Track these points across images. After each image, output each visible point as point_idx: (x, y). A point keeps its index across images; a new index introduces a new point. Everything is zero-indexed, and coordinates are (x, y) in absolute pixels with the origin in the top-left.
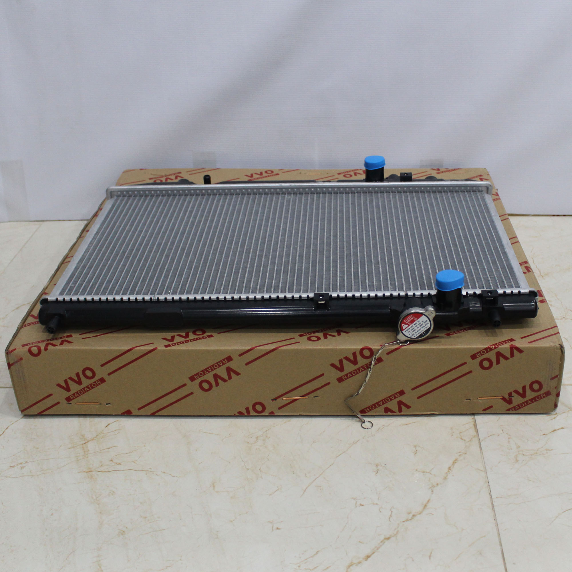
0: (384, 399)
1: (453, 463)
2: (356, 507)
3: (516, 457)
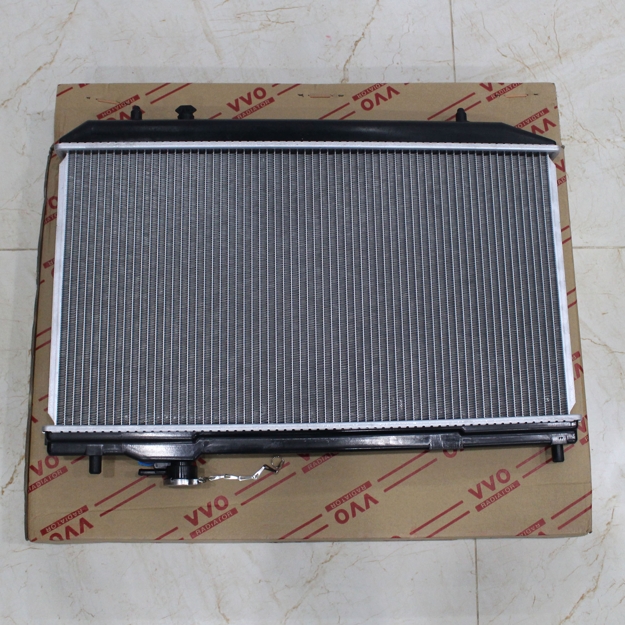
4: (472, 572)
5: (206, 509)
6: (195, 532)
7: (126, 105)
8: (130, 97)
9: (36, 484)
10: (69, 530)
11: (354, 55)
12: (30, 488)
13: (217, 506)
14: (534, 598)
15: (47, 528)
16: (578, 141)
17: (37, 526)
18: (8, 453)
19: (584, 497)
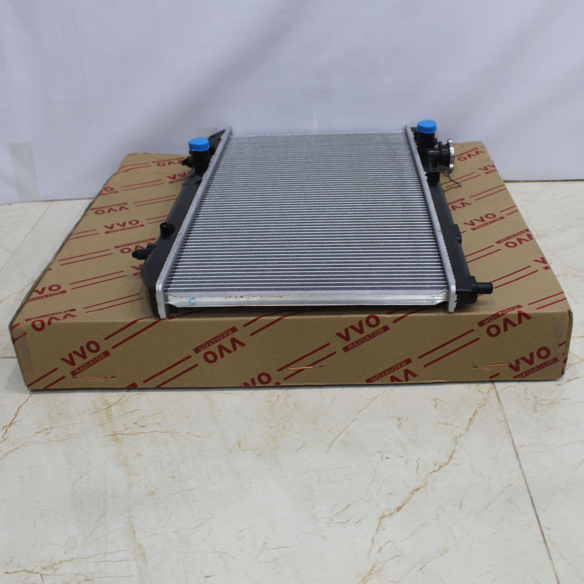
0: (391, 368)
1: (474, 414)
2: (382, 460)
3: (534, 407)
14: (462, 506)
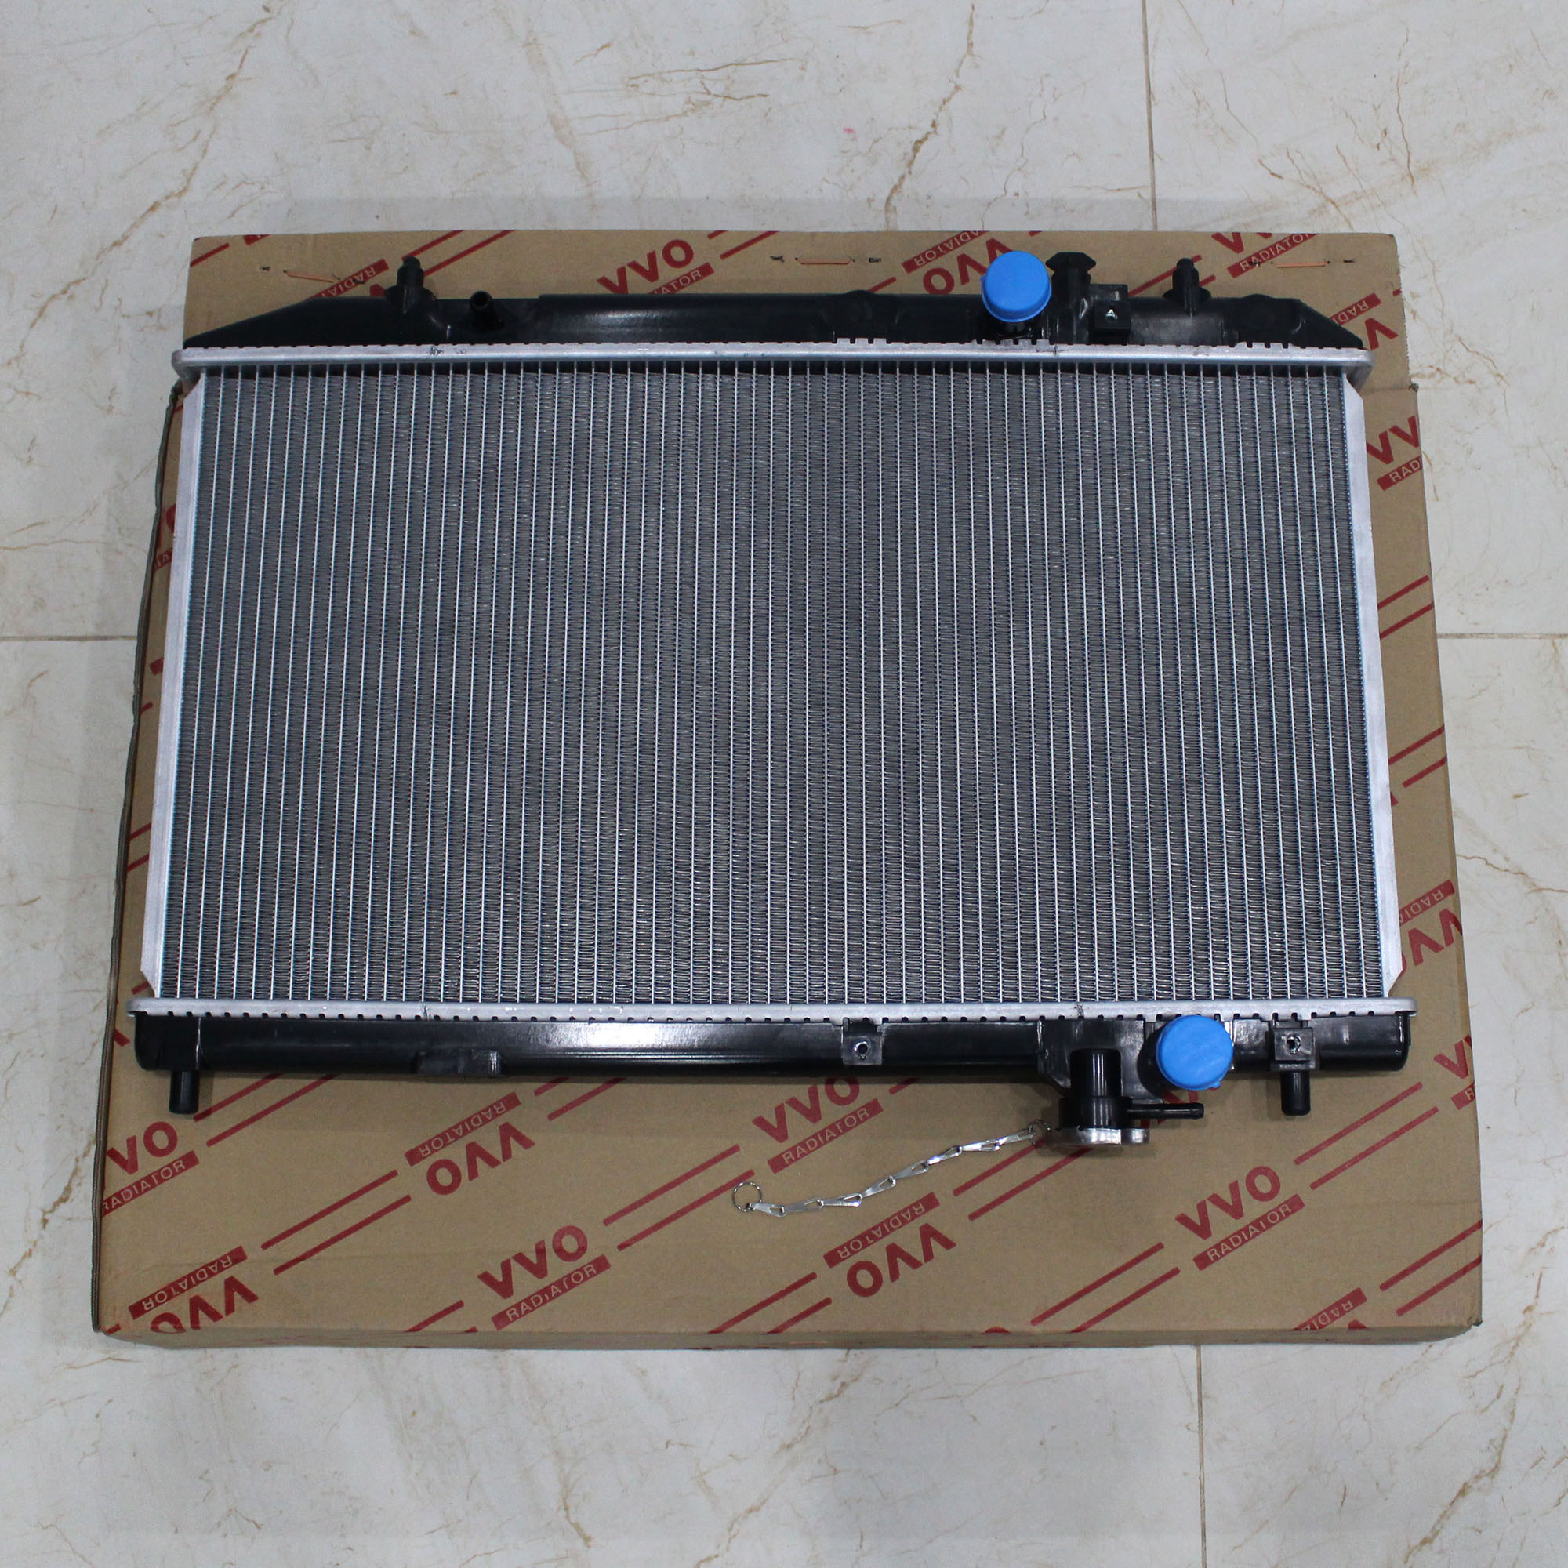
4: (1191, 1427)
5: (533, 1258)
6: (505, 1312)
7: (356, 285)
8: (364, 266)
9: (122, 1194)
10: (198, 1305)
11: (910, 173)
12: (106, 1203)
13: (560, 1251)
14: (1343, 1491)
15: (146, 1300)
16: (1455, 379)
17: (122, 1294)
18: (59, 1127)
19: (1463, 1236)
